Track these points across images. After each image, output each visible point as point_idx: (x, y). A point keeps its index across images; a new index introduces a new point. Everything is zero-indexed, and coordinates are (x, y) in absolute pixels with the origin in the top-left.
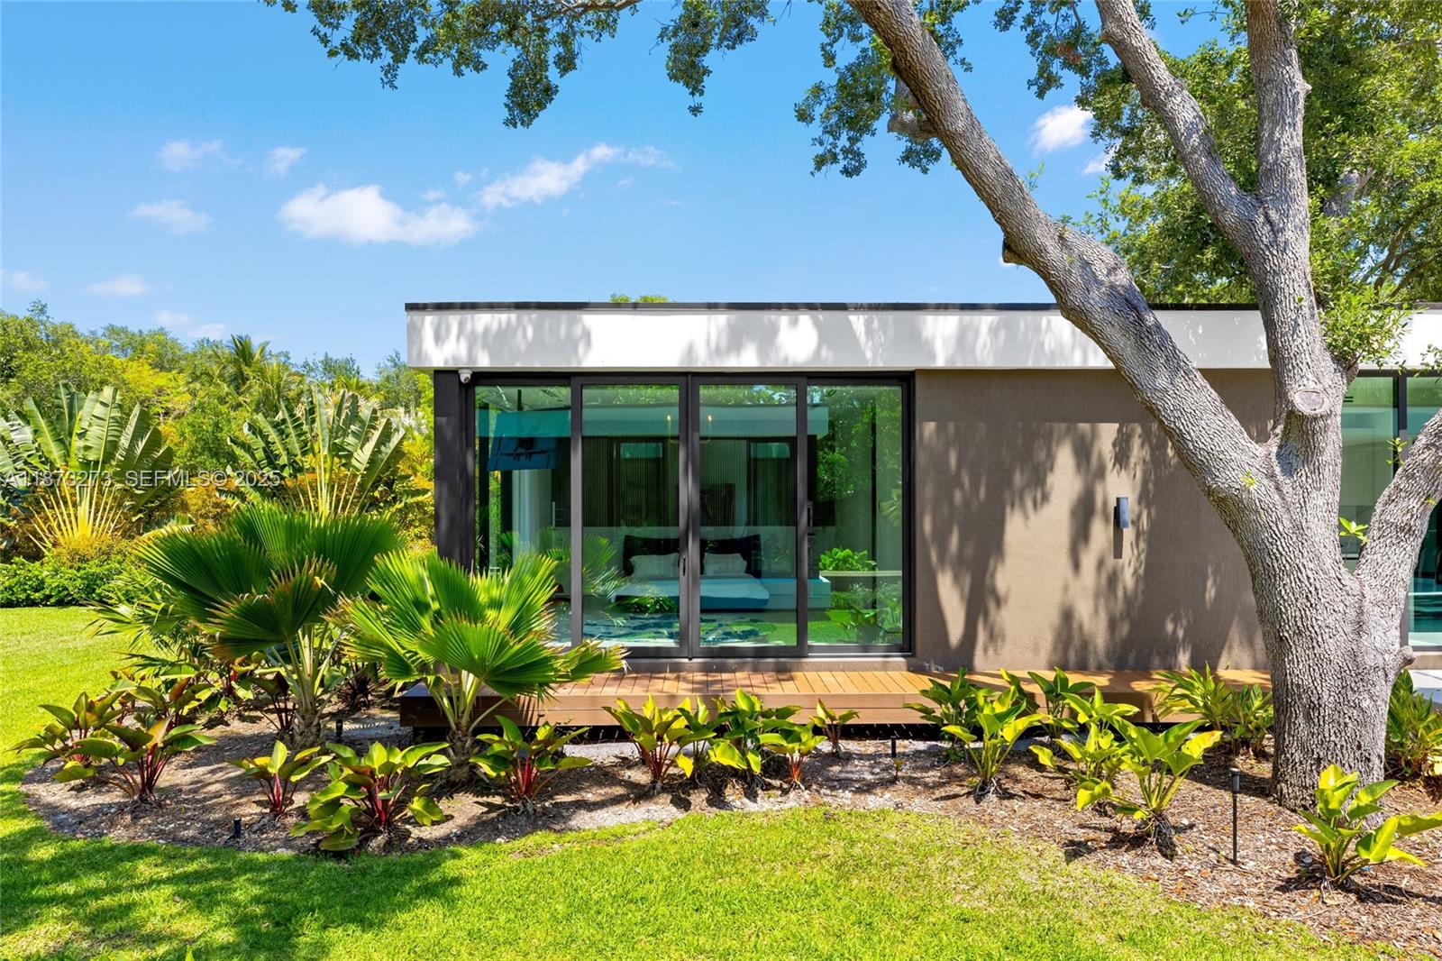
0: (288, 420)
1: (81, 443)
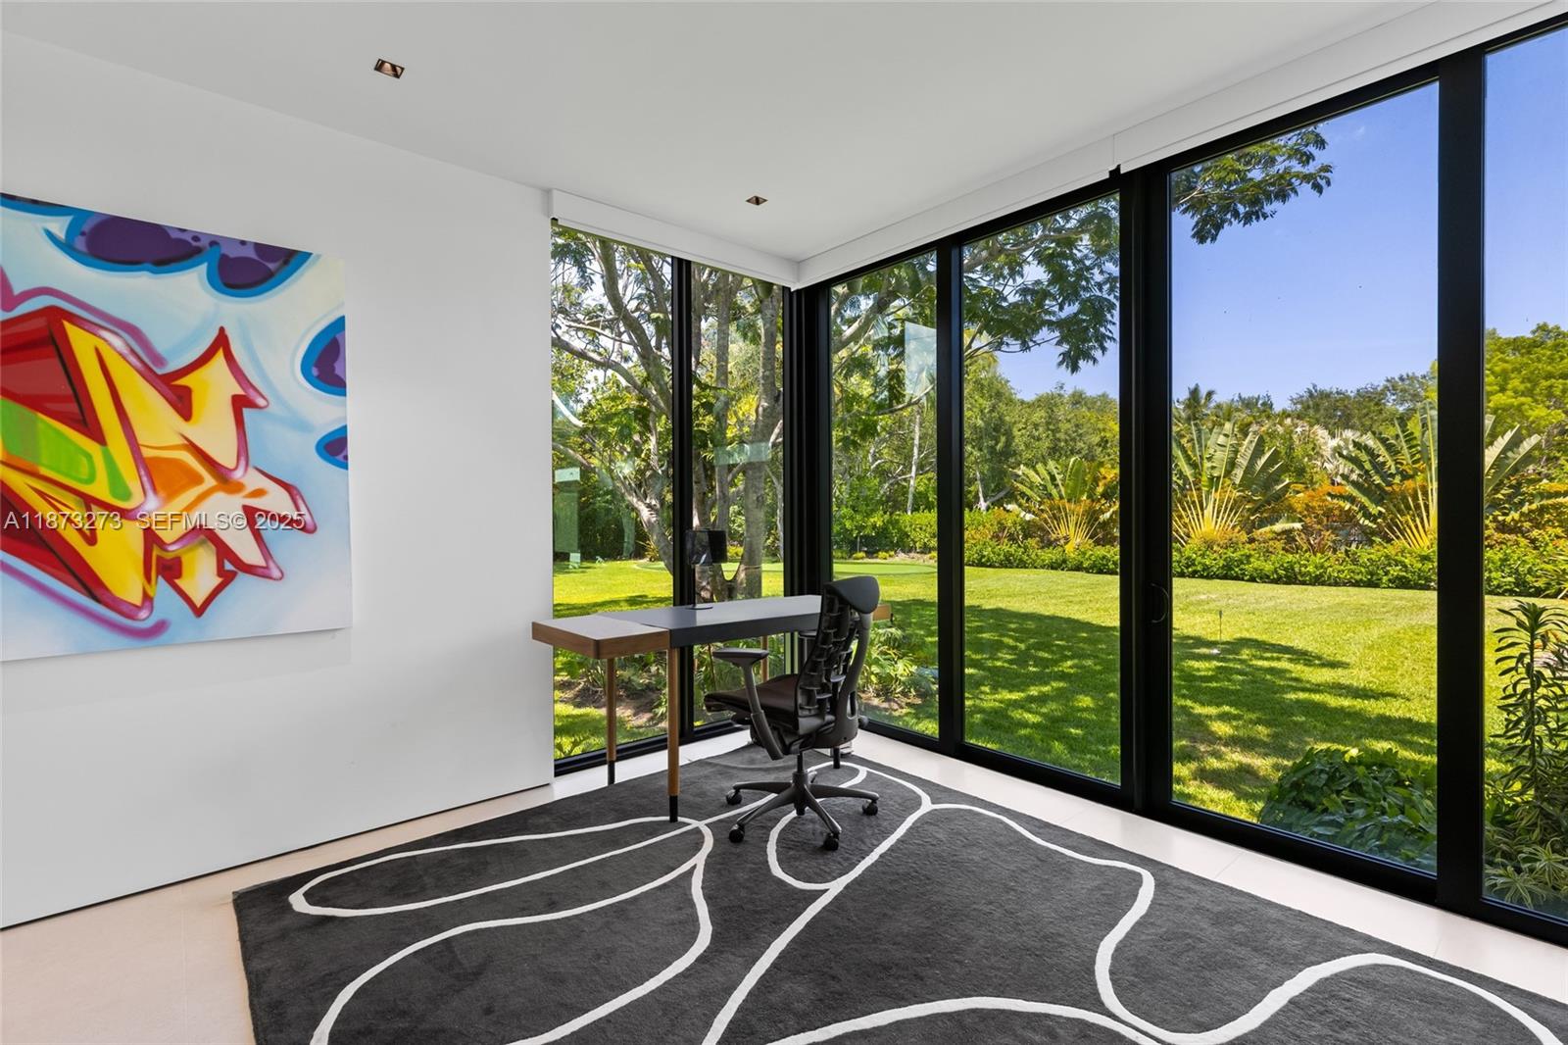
0: (1401, 436)
1: (1209, 465)
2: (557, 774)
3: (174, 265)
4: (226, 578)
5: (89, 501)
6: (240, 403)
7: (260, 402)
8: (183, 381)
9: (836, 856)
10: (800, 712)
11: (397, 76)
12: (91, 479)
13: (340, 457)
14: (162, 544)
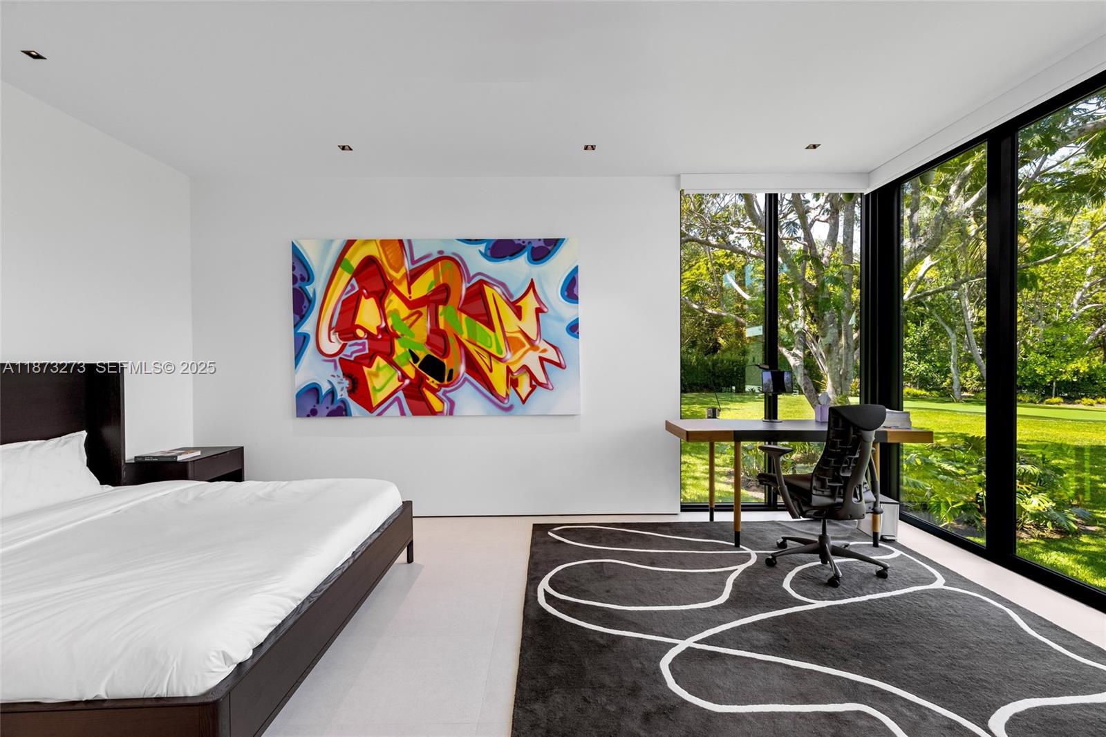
2: (682, 511)
3: (517, 255)
4: (533, 388)
5: (490, 355)
6: (539, 311)
7: (545, 310)
8: (518, 304)
9: (835, 590)
10: (814, 492)
11: (594, 149)
12: (491, 347)
13: (576, 333)
14: (512, 373)
